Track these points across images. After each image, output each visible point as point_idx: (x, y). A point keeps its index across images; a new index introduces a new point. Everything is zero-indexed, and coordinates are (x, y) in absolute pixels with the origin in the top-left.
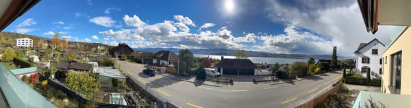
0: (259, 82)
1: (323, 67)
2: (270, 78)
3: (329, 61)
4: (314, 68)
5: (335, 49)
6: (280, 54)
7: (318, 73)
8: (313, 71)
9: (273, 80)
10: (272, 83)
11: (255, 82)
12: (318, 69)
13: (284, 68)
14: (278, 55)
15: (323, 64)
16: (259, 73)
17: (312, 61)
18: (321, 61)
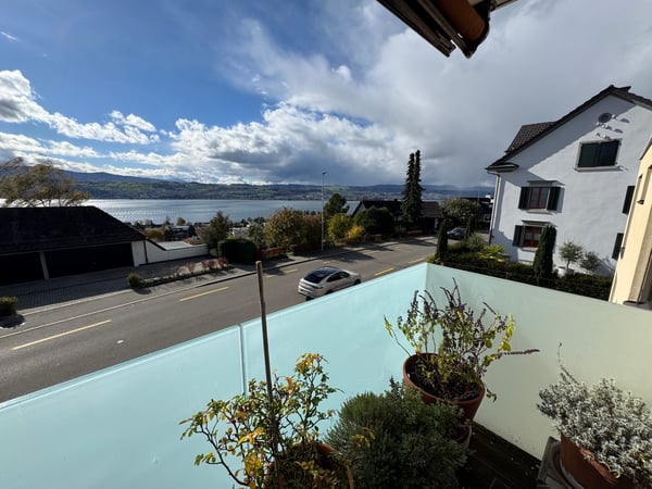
0: (156, 284)
1: (372, 222)
2: (199, 267)
3: (394, 205)
4: (344, 227)
5: (415, 163)
6: (233, 187)
7: (356, 242)
8: (339, 236)
9: (214, 272)
10: (210, 278)
11: (139, 287)
12: (355, 231)
13: (252, 232)
14: (223, 188)
15: (373, 215)
16: (154, 254)
17: (336, 204)
18: (367, 203)
